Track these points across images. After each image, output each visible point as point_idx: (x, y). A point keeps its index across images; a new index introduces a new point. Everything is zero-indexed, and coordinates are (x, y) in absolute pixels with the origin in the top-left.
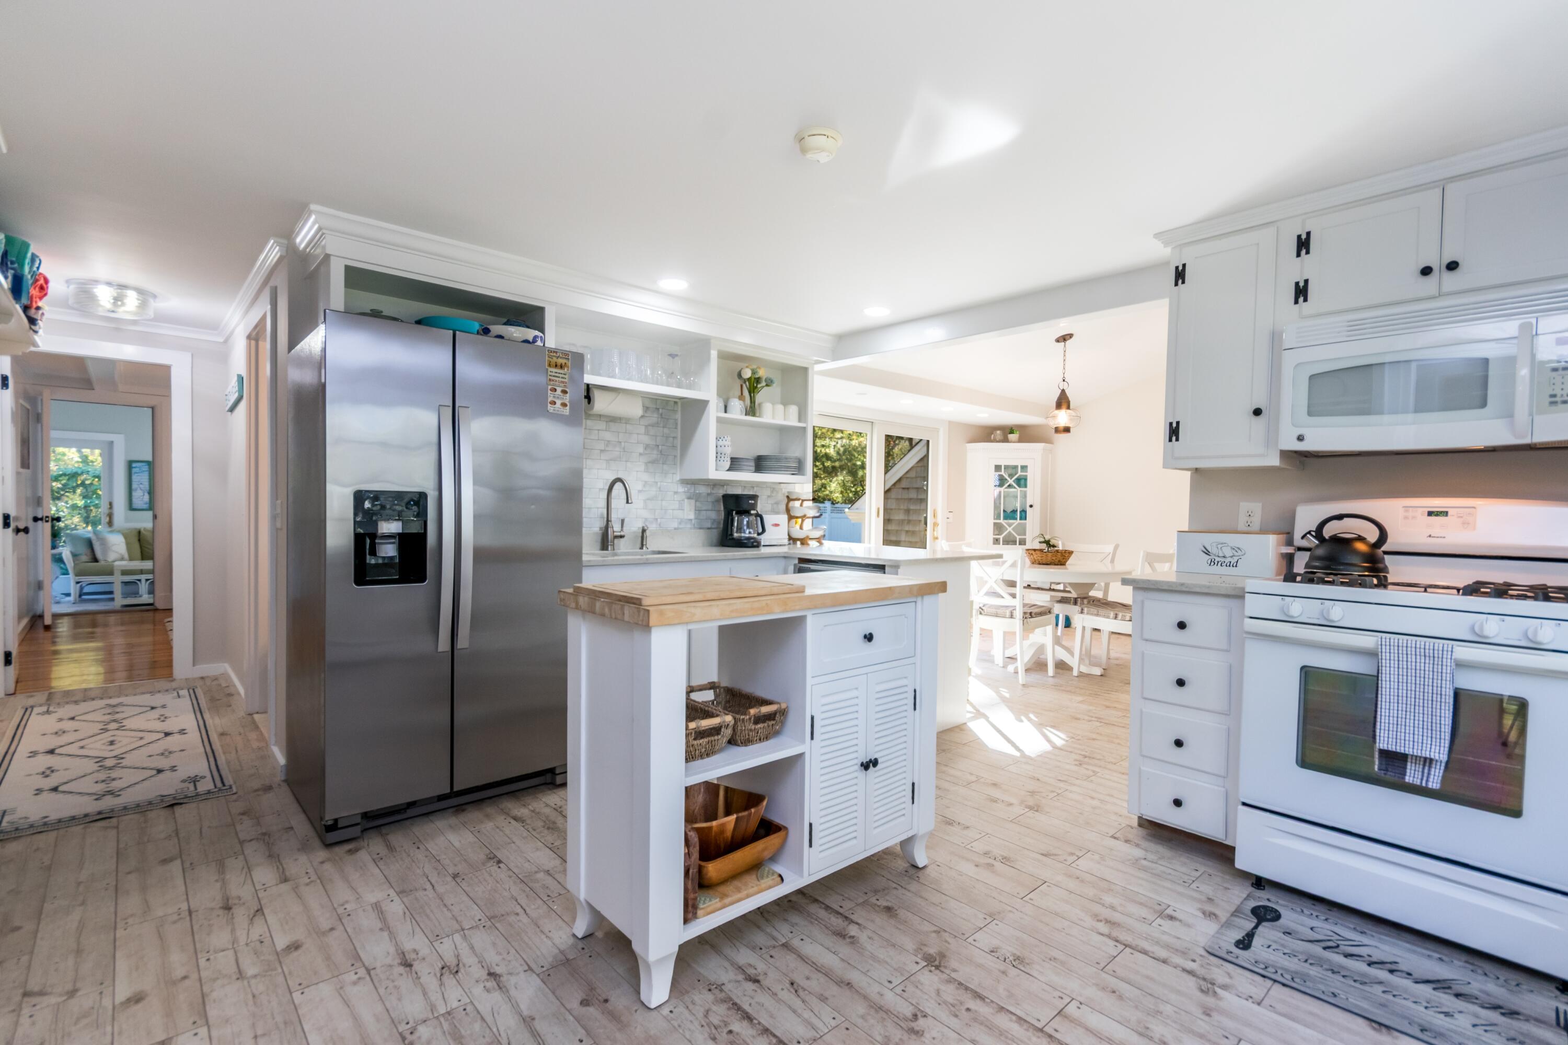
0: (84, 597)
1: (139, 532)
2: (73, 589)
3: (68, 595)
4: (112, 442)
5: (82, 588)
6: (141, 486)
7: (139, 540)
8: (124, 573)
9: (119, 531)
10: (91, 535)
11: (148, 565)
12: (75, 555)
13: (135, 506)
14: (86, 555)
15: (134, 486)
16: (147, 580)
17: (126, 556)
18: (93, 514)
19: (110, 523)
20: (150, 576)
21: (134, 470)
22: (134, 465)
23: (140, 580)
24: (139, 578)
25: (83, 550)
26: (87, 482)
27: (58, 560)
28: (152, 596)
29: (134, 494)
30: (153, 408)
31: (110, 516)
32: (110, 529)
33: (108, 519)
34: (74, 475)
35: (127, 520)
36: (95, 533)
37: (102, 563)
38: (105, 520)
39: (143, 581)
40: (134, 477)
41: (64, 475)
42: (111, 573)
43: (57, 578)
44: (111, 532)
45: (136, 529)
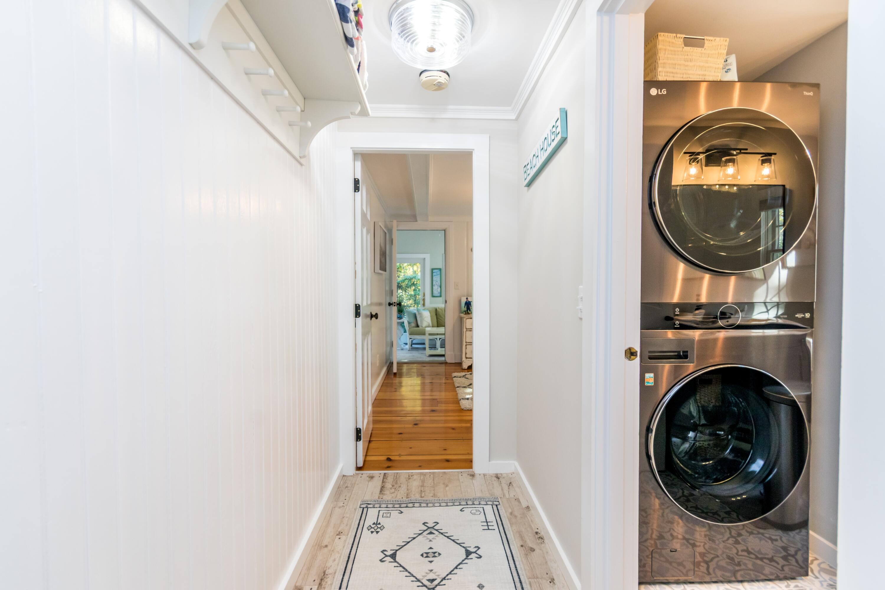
0: (413, 346)
1: (436, 310)
2: (409, 342)
3: (406, 344)
4: (425, 258)
5: (412, 341)
6: (437, 283)
7: (436, 314)
8: (430, 334)
9: (427, 309)
10: (416, 312)
11: (441, 330)
12: (409, 323)
13: (434, 295)
14: (414, 323)
15: (434, 283)
16: (440, 339)
17: (431, 325)
18: (417, 298)
19: (424, 305)
20: (443, 337)
21: (434, 274)
22: (434, 271)
23: (437, 339)
24: (436, 337)
25: (412, 320)
26: (415, 283)
27: (402, 324)
28: (444, 349)
29: (434, 288)
30: (445, 230)
31: (424, 300)
32: (424, 308)
33: (423, 302)
34: (410, 279)
35: (431, 303)
36: (418, 310)
37: (420, 328)
38: (422, 302)
39: (438, 339)
40: (434, 278)
41: (406, 279)
42: (424, 334)
43: (402, 335)
44: (424, 310)
45: (435, 308)
